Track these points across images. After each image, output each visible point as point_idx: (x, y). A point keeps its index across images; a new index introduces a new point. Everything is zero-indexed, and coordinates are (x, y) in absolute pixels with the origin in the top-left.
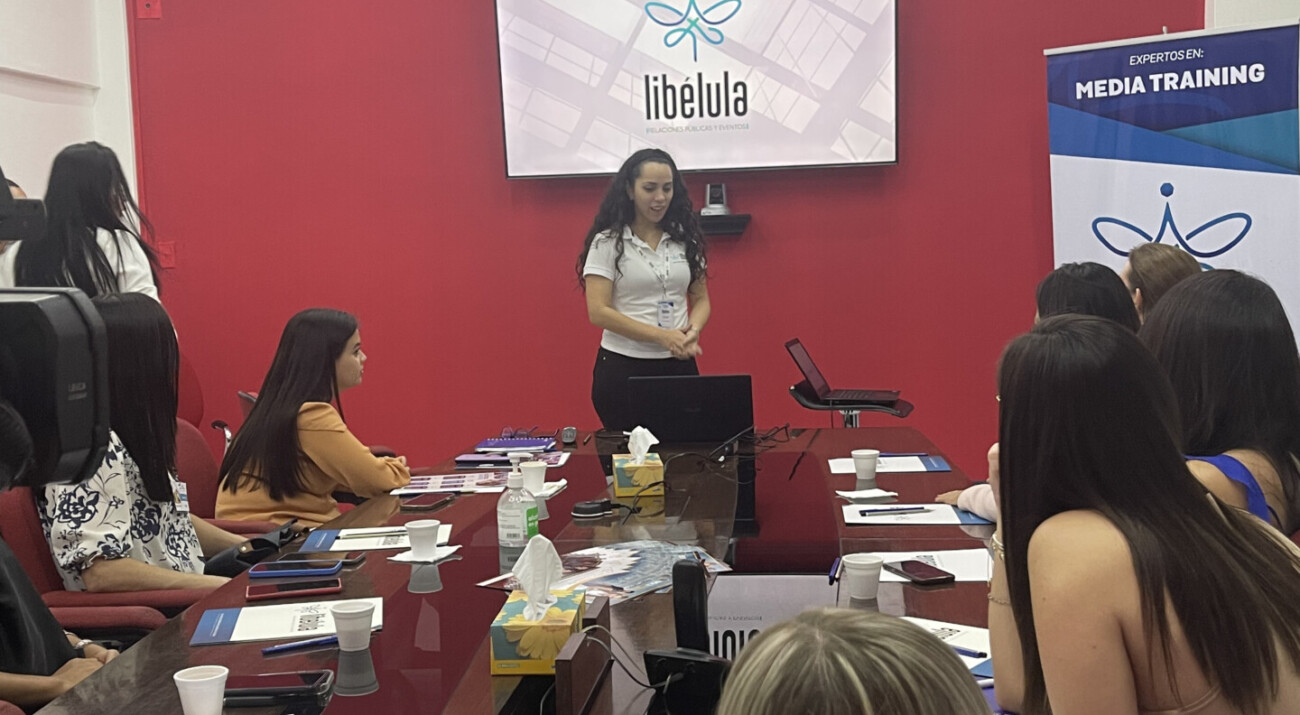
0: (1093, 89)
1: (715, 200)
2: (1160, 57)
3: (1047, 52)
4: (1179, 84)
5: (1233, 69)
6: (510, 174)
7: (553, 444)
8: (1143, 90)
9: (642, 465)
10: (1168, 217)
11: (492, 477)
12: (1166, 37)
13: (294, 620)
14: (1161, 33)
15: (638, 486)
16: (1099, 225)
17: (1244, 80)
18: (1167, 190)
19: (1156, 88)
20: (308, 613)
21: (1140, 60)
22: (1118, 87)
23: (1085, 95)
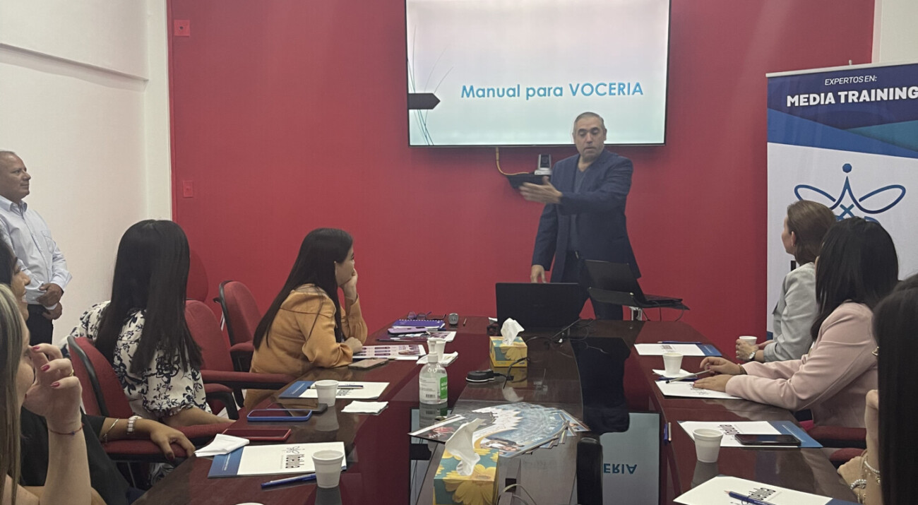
0: (799, 100)
1: (543, 165)
2: (846, 80)
3: (768, 75)
4: (858, 98)
5: (897, 89)
6: (411, 144)
7: (444, 324)
8: (833, 102)
9: (512, 346)
10: (847, 186)
11: (408, 348)
12: (851, 67)
13: (282, 459)
14: (848, 64)
15: (510, 360)
16: (799, 190)
17: (904, 97)
18: (847, 168)
19: (843, 101)
20: (292, 454)
21: (832, 82)
22: (816, 99)
23: (793, 104)
